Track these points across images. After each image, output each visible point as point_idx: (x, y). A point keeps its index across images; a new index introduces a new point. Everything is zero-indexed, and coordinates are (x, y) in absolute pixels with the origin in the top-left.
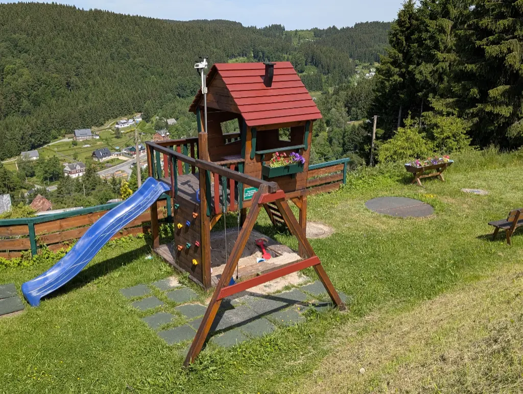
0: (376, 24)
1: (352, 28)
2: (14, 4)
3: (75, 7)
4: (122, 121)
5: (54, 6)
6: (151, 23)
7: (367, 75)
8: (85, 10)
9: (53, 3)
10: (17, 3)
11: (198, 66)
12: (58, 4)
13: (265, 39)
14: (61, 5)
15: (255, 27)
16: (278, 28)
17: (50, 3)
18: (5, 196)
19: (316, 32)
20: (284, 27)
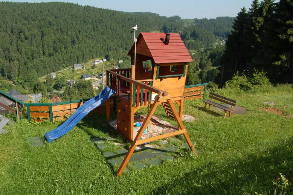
0: (227, 18)
1: (215, 19)
2: (50, 2)
3: (78, 4)
4: (97, 61)
5: (68, 4)
6: (114, 13)
7: (222, 43)
8: (82, 6)
9: (68, 2)
10: (51, 2)
11: (133, 28)
12: (70, 3)
13: (170, 23)
14: (71, 3)
15: (166, 17)
16: (177, 18)
17: (66, 2)
18: (39, 94)
19: (197, 21)
20: (180, 17)
